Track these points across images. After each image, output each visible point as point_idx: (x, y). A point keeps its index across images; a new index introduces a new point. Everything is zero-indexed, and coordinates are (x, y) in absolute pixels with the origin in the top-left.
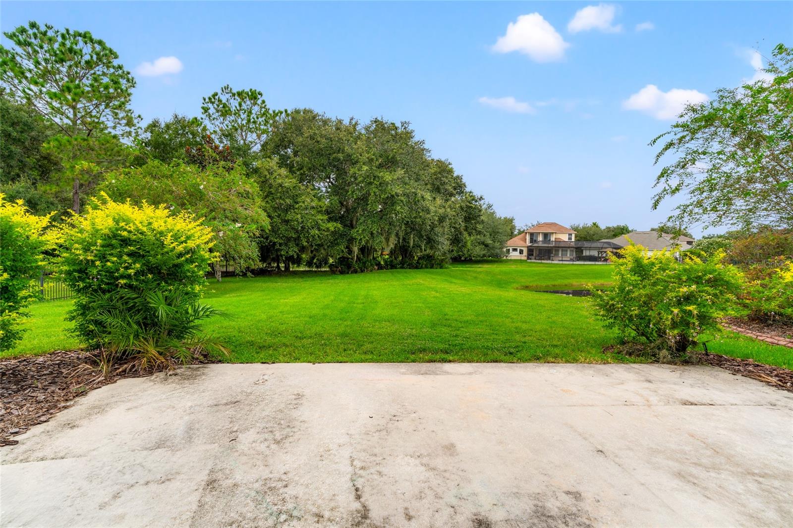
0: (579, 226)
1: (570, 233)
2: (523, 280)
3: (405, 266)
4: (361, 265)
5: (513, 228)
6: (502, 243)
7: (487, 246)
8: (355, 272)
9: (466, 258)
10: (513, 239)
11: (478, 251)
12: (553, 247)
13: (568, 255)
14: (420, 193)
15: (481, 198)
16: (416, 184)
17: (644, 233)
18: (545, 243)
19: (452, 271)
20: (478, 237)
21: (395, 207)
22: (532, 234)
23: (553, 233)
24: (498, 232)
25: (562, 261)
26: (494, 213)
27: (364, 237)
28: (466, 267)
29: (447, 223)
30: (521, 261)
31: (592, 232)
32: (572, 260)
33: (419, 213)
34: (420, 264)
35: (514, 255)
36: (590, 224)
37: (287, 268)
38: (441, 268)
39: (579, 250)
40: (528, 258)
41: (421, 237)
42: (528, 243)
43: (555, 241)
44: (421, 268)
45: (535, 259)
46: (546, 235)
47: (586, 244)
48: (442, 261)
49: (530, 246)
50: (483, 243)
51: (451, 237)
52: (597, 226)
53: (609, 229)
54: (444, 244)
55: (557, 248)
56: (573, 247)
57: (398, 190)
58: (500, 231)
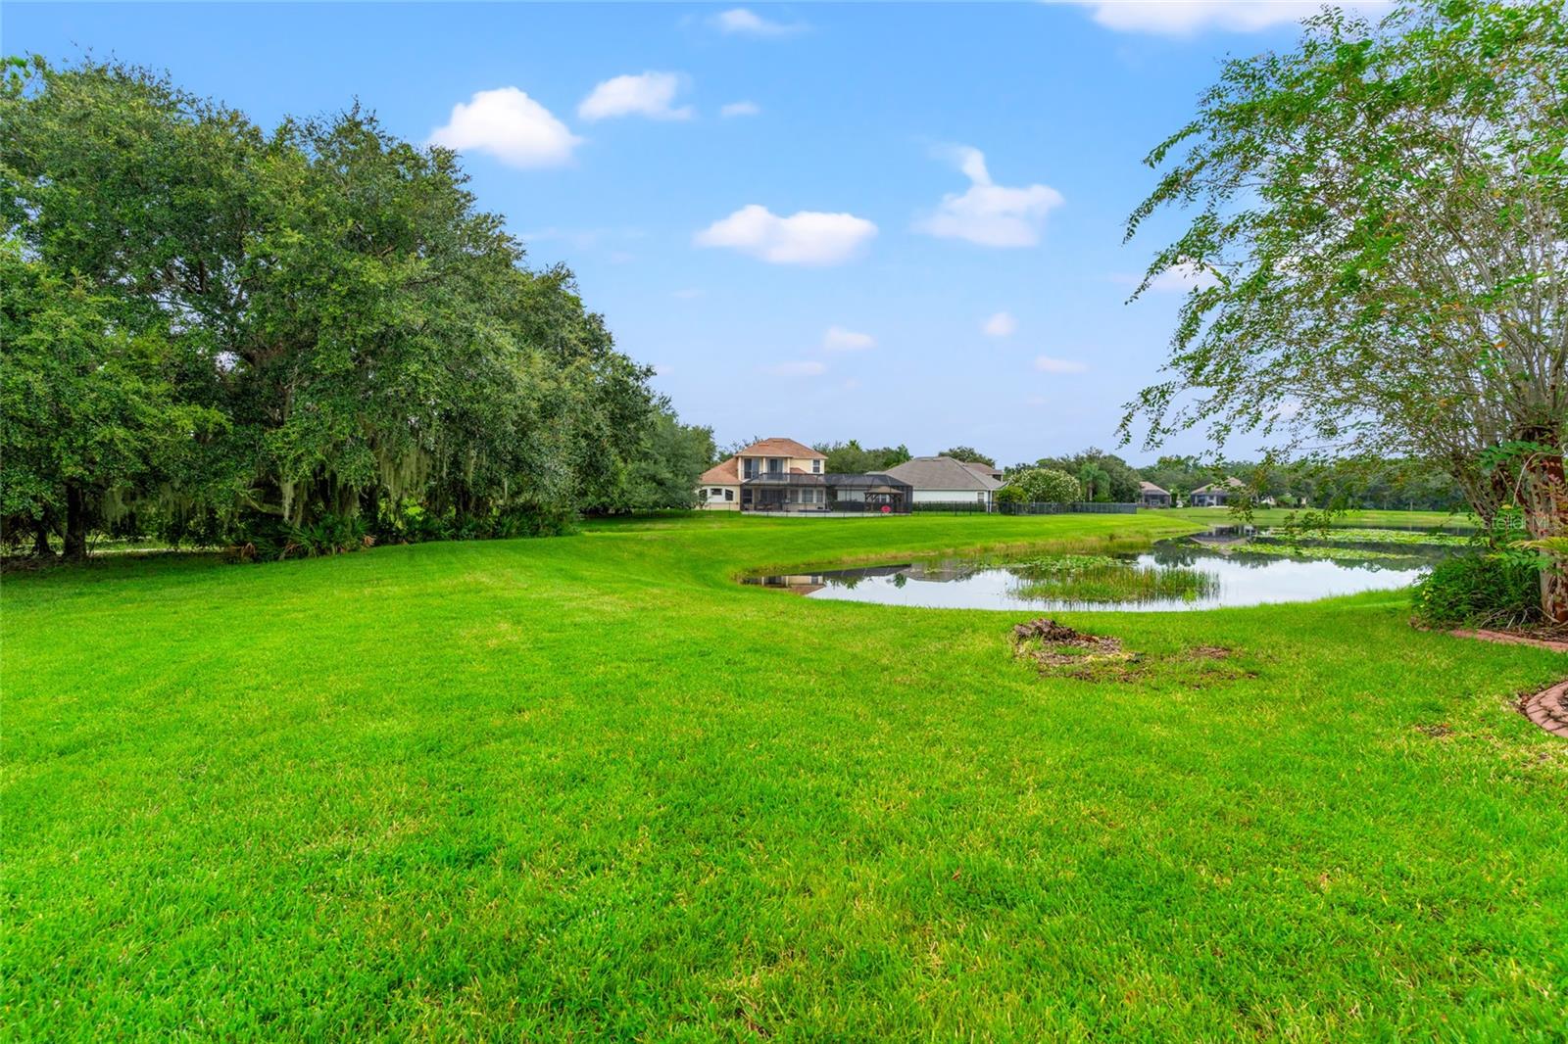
0: (827, 446)
1: (816, 458)
2: (745, 557)
3: (464, 531)
4: (318, 534)
5: (711, 449)
6: (692, 477)
7: (661, 483)
8: (302, 554)
9: (617, 510)
10: (713, 470)
11: (644, 494)
12: (788, 485)
13: (815, 501)
14: (481, 330)
15: (649, 372)
16: (471, 308)
17: (932, 460)
18: (772, 478)
19: (585, 541)
20: (643, 465)
21: (404, 366)
22: (748, 462)
23: (786, 458)
24: (684, 456)
25: (806, 511)
26: (674, 415)
27: (310, 453)
28: (620, 531)
29: (564, 423)
30: (730, 514)
31: (849, 458)
32: (820, 510)
33: (483, 387)
34: (503, 526)
35: (716, 502)
36: (845, 444)
37: (74, 549)
38: (558, 534)
39: (831, 491)
40: (743, 508)
41: (495, 455)
42: (741, 479)
43: (791, 474)
44: (506, 537)
45: (755, 509)
46: (774, 463)
47: (845, 480)
48: (560, 517)
49: (746, 484)
50: (653, 478)
51: (579, 461)
52: (857, 448)
53: (876, 454)
54: (559, 474)
55: (794, 488)
56: (820, 486)
57: (410, 313)
58: (688, 452)
